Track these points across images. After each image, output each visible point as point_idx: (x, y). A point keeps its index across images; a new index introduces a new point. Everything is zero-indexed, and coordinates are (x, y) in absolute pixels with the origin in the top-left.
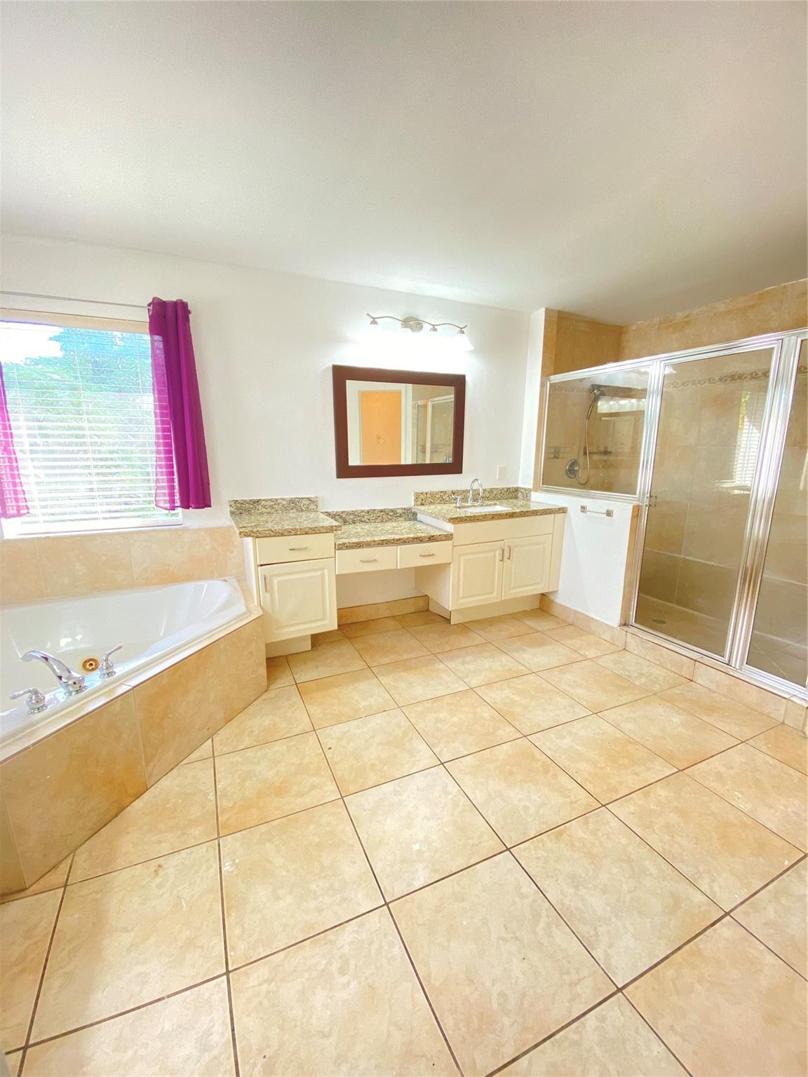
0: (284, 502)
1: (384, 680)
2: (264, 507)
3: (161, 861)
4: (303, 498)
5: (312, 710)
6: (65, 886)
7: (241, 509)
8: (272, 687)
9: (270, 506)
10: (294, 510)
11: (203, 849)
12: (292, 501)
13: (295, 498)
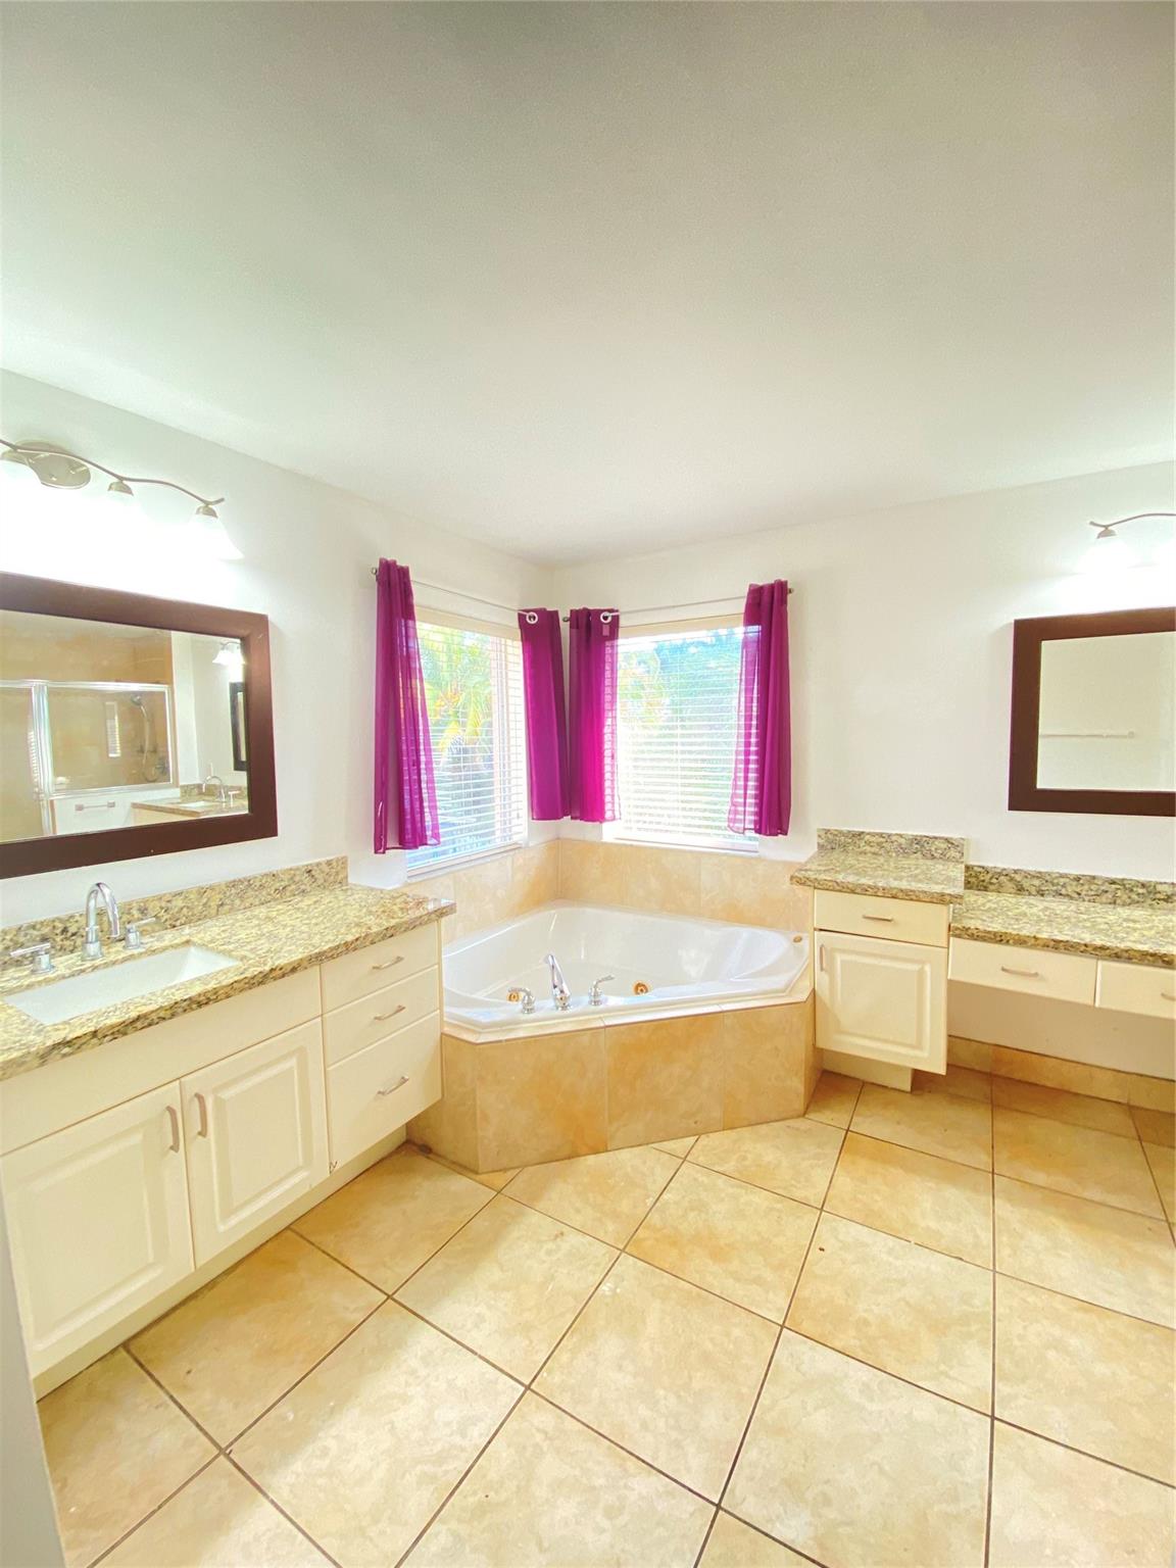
0: (902, 841)
1: (1003, 1208)
2: (868, 843)
3: (566, 1229)
4: (936, 838)
5: (840, 1180)
6: (499, 1192)
7: (835, 843)
8: (812, 1116)
9: (878, 844)
10: (919, 855)
11: (604, 1249)
12: (917, 840)
13: (921, 836)
